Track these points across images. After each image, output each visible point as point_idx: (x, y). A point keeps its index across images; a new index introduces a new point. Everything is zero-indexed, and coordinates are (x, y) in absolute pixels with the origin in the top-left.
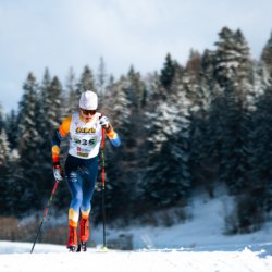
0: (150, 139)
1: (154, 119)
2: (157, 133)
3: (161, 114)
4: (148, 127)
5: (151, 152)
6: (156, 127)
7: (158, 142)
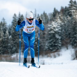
0: (50, 33)
1: (51, 27)
2: (52, 31)
3: (53, 25)
4: (49, 29)
5: (50, 36)
6: (51, 29)
7: (52, 33)
